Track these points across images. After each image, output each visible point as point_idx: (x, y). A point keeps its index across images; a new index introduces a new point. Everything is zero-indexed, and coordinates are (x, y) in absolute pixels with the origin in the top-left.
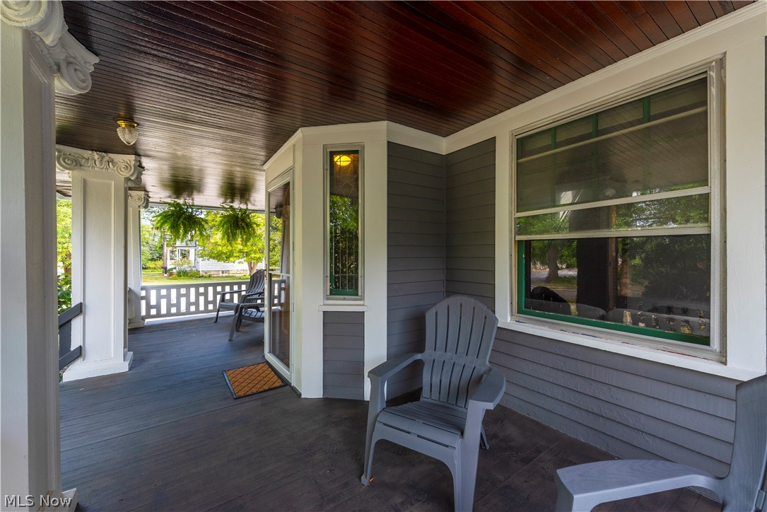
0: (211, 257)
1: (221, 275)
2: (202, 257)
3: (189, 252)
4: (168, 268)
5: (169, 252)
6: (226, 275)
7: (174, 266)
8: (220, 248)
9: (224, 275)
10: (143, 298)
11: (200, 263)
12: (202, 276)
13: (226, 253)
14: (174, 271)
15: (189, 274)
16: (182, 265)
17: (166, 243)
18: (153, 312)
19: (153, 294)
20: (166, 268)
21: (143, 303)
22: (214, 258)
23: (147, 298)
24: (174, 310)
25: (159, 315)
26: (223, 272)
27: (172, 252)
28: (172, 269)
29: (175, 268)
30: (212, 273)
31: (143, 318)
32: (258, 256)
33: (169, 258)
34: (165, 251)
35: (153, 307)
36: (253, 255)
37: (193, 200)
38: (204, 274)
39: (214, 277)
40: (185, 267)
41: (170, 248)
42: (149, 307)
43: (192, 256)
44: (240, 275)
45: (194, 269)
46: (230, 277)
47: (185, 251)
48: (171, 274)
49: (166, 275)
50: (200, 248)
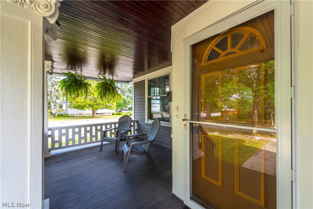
0: (74, 108)
1: (79, 116)
2: (70, 108)
3: (63, 106)
4: (53, 113)
5: (53, 106)
6: (81, 116)
7: (56, 112)
8: (80, 104)
9: (80, 116)
10: (49, 136)
11: (69, 110)
12: (70, 117)
13: (82, 106)
14: (56, 114)
15: (64, 116)
16: (60, 112)
17: (52, 101)
18: (57, 145)
19: (57, 133)
20: (52, 113)
21: (50, 140)
22: (76, 108)
23: (52, 136)
24: (71, 143)
25: (60, 147)
26: (80, 114)
27: (55, 105)
28: (55, 113)
29: (57, 113)
30: (75, 115)
31: (50, 150)
32: (97, 107)
33: (53, 108)
34: (51, 105)
35: (56, 142)
36: (95, 107)
37: (81, 71)
38: (71, 116)
39: (76, 117)
40: (61, 113)
41: (54, 104)
42: (54, 142)
43: (64, 107)
44: (88, 116)
45: (66, 113)
46: (83, 117)
47: (61, 105)
48: (55, 116)
49: (52, 116)
50: (69, 104)
